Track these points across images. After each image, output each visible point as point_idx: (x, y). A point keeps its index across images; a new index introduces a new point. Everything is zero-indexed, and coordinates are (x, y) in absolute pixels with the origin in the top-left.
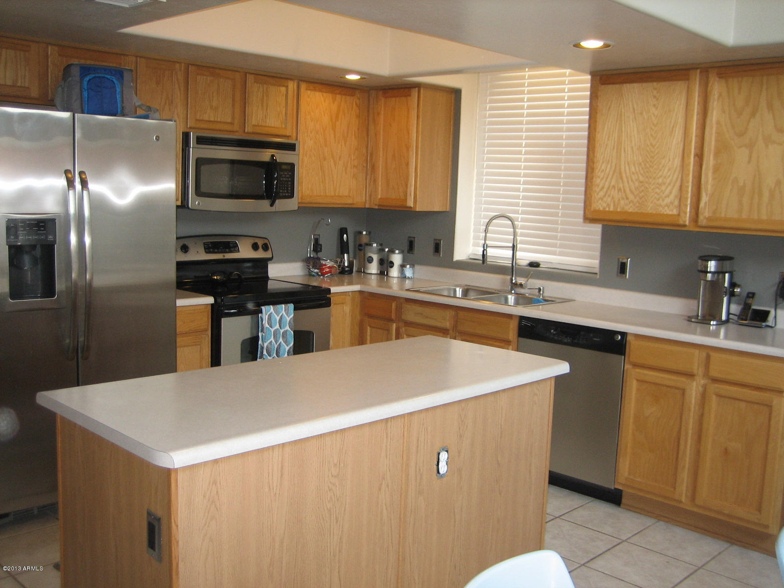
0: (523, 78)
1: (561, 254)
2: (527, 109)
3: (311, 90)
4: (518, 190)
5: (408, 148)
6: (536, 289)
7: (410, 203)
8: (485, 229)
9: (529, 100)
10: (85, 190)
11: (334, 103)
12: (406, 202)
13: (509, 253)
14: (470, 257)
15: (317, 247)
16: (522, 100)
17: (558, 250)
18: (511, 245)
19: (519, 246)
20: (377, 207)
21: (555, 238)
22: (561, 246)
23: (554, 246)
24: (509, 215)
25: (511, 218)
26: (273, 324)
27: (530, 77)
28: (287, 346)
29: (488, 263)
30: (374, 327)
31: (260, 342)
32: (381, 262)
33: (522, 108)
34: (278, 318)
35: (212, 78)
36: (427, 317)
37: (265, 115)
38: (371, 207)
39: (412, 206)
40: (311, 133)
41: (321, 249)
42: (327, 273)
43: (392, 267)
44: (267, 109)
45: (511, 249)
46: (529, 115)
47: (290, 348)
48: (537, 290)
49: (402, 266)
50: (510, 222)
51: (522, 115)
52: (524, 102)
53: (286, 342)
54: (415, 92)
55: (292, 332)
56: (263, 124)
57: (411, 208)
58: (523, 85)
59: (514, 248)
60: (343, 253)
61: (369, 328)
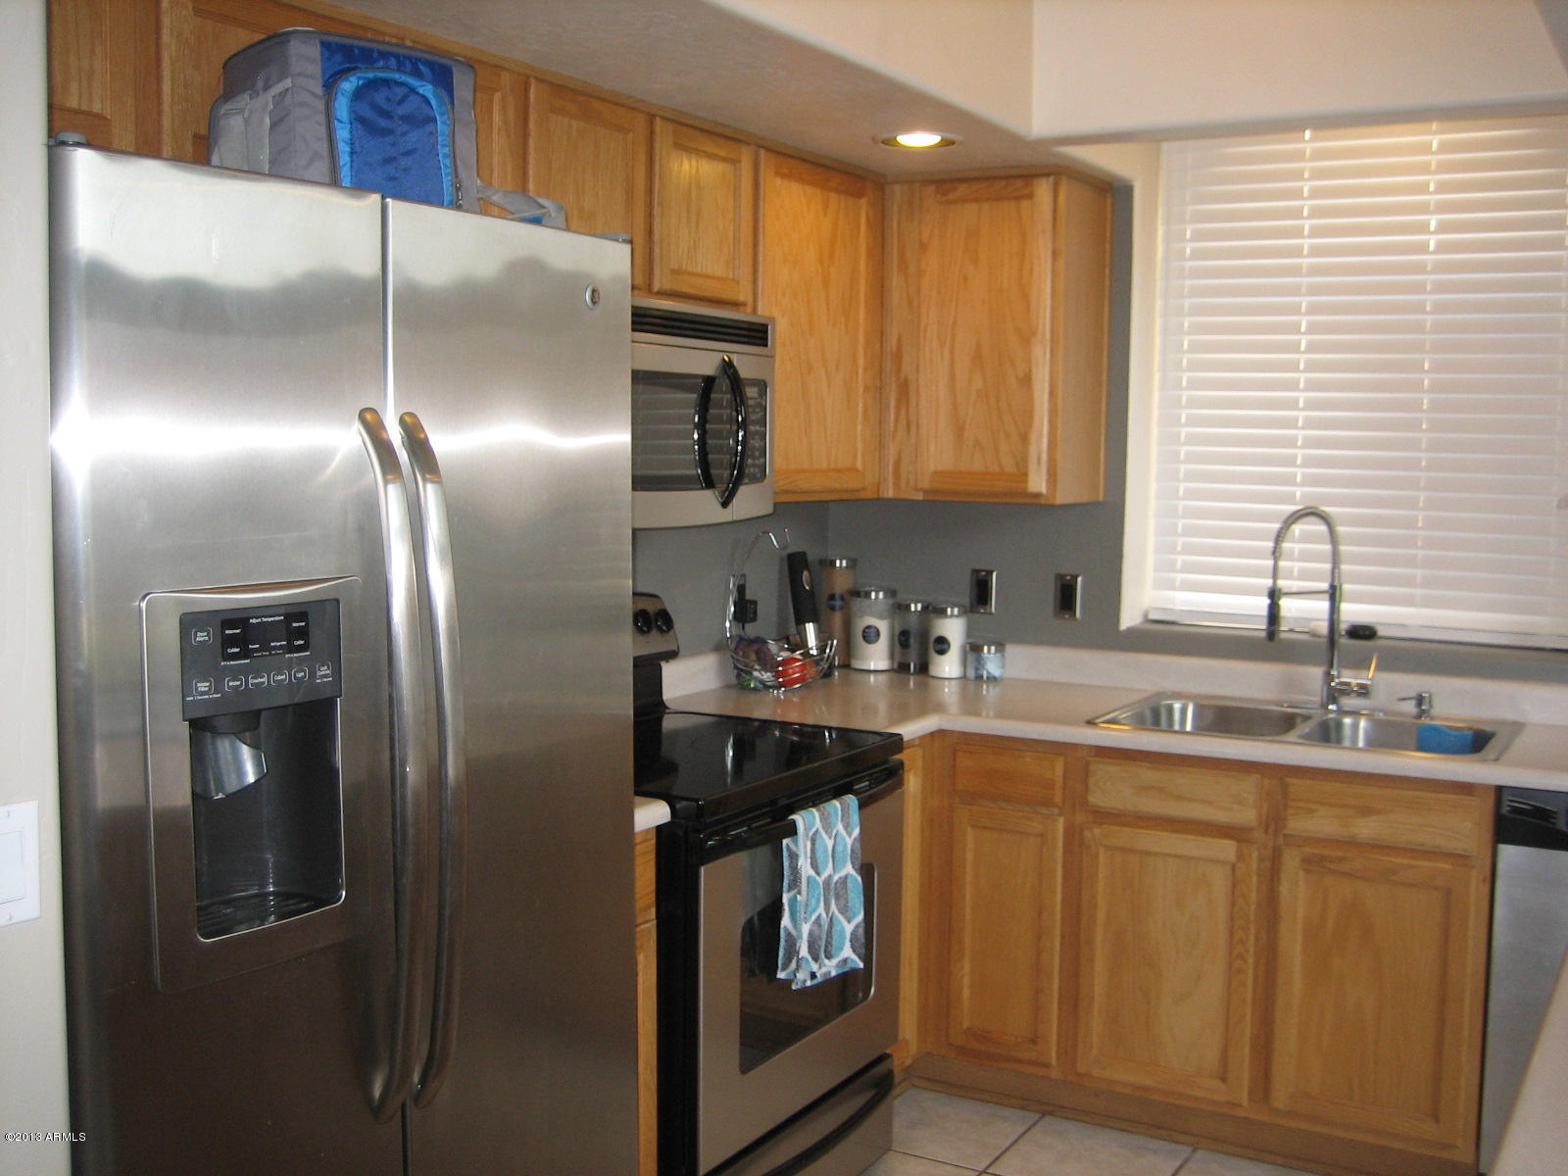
0: (1299, 156)
1: (1427, 603)
2: (1309, 237)
3: (783, 176)
4: (1290, 442)
5: (1026, 338)
6: (1410, 698)
7: (1038, 483)
8: (1272, 549)
9: (1316, 213)
10: (432, 482)
11: (825, 215)
12: (1026, 481)
13: (1323, 606)
14: (1152, 616)
15: (745, 611)
16: (1296, 213)
17: (1418, 592)
18: (1325, 586)
19: (1346, 587)
20: (920, 497)
21: (1411, 562)
22: (1427, 583)
23: (1409, 582)
24: (1326, 509)
25: (1328, 515)
26: (820, 866)
27: (1318, 155)
28: (849, 922)
29: (1283, 636)
30: (985, 828)
31: (786, 921)
32: (902, 640)
33: (1297, 233)
34: (830, 843)
35: (582, 124)
36: (1179, 798)
37: (694, 242)
38: (902, 496)
39: (1044, 490)
40: (784, 294)
41: (755, 613)
42: (796, 681)
43: (942, 652)
44: (698, 223)
45: (1327, 596)
46: (1316, 251)
47: (857, 927)
48: (1413, 702)
49: (973, 649)
50: (1323, 528)
51: (1296, 252)
52: (1303, 218)
53: (844, 911)
54: (1043, 190)
55: (859, 879)
56: (690, 269)
57: (1038, 495)
58: (1298, 175)
59: (1334, 594)
60: (800, 622)
61: (969, 829)
